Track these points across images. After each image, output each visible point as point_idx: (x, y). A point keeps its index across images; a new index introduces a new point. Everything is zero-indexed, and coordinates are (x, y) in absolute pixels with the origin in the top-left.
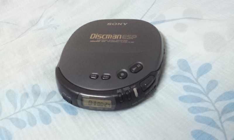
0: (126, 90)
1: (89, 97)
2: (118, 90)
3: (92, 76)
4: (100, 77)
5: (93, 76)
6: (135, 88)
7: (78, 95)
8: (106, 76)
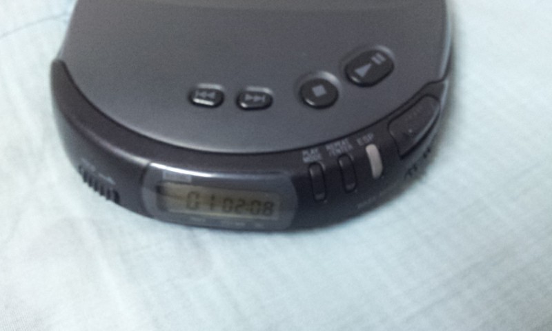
0: (339, 151)
1: (189, 180)
2: (305, 152)
3: (197, 93)
4: (229, 102)
5: (204, 94)
6: (371, 143)
7: (145, 170)
8: (257, 98)
